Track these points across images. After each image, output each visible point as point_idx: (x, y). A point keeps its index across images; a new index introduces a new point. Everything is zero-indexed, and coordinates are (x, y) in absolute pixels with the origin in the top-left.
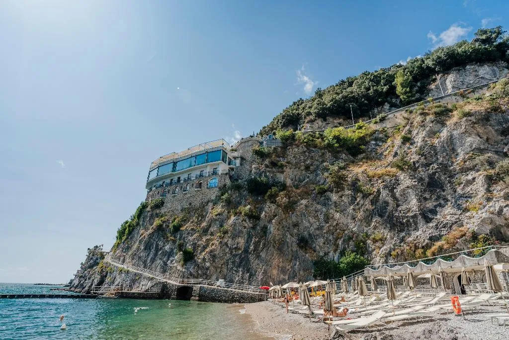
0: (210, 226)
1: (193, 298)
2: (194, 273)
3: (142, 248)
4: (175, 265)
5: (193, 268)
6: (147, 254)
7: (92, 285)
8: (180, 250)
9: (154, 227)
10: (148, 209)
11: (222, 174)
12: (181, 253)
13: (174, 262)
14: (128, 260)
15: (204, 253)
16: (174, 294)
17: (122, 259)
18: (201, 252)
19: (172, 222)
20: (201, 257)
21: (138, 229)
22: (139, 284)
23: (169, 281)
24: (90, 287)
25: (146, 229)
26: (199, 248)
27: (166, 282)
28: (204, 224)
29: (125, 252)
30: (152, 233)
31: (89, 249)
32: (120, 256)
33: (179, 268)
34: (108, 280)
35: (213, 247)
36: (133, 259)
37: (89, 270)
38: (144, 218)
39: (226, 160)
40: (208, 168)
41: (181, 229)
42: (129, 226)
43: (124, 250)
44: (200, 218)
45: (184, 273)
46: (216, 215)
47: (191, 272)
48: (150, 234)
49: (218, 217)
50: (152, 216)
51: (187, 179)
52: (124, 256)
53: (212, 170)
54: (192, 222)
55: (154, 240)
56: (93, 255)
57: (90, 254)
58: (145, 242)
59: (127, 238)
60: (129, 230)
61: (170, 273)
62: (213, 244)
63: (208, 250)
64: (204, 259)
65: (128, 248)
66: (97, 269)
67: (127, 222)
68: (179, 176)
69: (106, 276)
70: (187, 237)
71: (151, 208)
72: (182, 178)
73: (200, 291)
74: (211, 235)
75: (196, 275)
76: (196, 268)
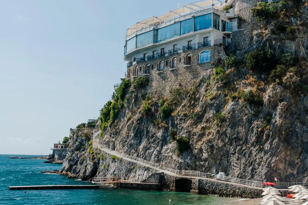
0: (205, 112)
1: (192, 190)
2: (191, 164)
3: (133, 135)
4: (170, 154)
5: (190, 159)
6: (138, 141)
7: (86, 171)
8: (174, 139)
9: (142, 112)
10: (132, 89)
11: (214, 45)
12: (175, 142)
13: (168, 151)
14: (118, 146)
15: (200, 143)
16: (173, 186)
17: (111, 144)
18: (197, 142)
19: (162, 106)
20: (198, 146)
21: (124, 111)
22: (135, 173)
23: (166, 172)
24: (85, 173)
25: (134, 113)
26: (195, 137)
27: (163, 173)
28: (198, 109)
29: (113, 137)
30: (141, 118)
31: (71, 129)
32: (108, 141)
33: (175, 157)
34: (101, 167)
35: (210, 136)
36: (124, 146)
37: (76, 153)
38: (128, 100)
39: (219, 26)
40: (197, 37)
41: (172, 114)
42: (114, 108)
43: (112, 135)
44: (193, 102)
45: (181, 163)
46: (211, 99)
47: (188, 163)
48: (138, 120)
49: (214, 101)
50: (136, 97)
51: (172, 51)
52: (113, 141)
53: (202, 41)
54: (184, 106)
55: (144, 127)
56: (77, 137)
57: (74, 135)
58: (135, 128)
59: (113, 122)
60: (114, 113)
61: (166, 163)
62: (210, 133)
63: (205, 139)
64: (201, 150)
65: (117, 133)
66: (86, 154)
67: (110, 103)
68: (162, 47)
69: (99, 163)
70: (180, 124)
71: (135, 88)
72: (166, 50)
73: (199, 184)
74: (207, 122)
75: (194, 166)
76: (193, 158)
